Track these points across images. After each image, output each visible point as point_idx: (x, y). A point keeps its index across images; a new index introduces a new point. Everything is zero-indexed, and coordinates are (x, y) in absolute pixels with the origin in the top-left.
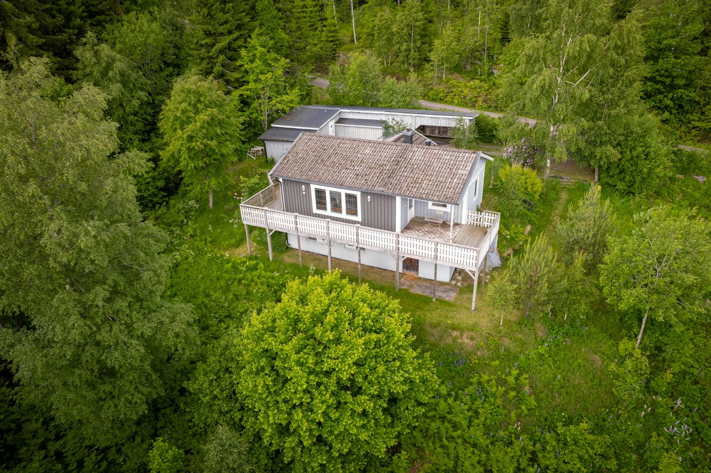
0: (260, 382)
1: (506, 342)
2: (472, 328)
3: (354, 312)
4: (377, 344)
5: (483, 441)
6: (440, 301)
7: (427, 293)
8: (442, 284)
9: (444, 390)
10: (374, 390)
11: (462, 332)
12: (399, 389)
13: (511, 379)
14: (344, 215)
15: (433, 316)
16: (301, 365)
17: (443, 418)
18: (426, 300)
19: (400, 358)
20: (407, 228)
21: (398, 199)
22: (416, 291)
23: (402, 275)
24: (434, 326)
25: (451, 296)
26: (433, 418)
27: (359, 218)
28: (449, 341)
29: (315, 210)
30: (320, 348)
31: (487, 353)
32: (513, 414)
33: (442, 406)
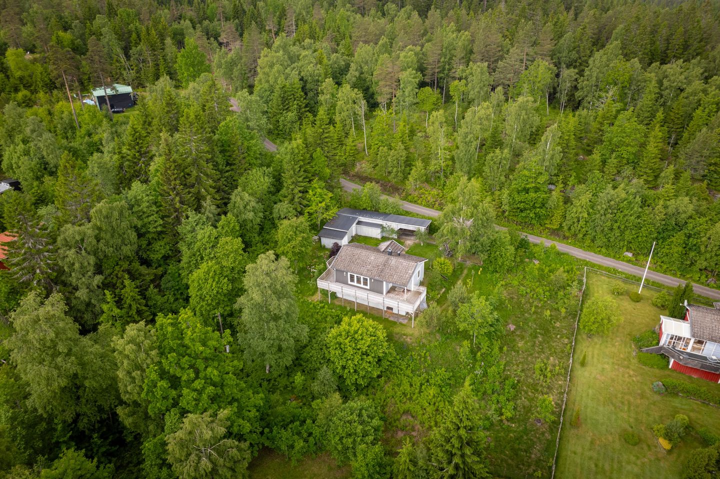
0: (337, 352)
1: (424, 341)
2: (411, 335)
3: (367, 330)
4: (374, 340)
5: (411, 375)
6: (401, 324)
7: (396, 320)
8: (403, 316)
9: (398, 357)
10: (373, 355)
11: (407, 336)
12: (381, 355)
13: (423, 354)
14: (362, 285)
15: (397, 330)
16: (350, 346)
17: (397, 367)
18: (395, 323)
19: (382, 345)
20: (389, 292)
21: (384, 283)
22: (391, 319)
23: (386, 312)
24: (397, 334)
25: (405, 322)
26: (394, 367)
27: (368, 287)
28: (402, 340)
29: (349, 282)
30: (356, 341)
31: (416, 345)
32: (422, 367)
33: (397, 362)
